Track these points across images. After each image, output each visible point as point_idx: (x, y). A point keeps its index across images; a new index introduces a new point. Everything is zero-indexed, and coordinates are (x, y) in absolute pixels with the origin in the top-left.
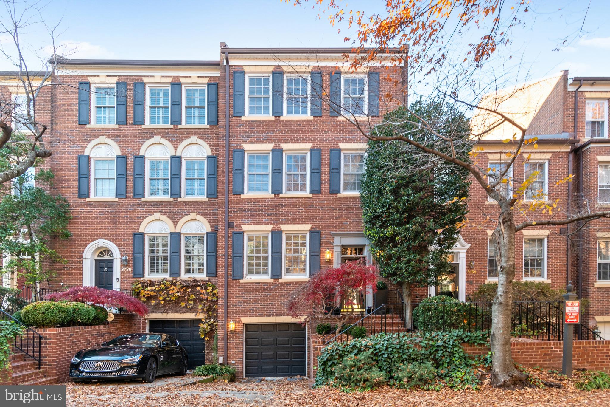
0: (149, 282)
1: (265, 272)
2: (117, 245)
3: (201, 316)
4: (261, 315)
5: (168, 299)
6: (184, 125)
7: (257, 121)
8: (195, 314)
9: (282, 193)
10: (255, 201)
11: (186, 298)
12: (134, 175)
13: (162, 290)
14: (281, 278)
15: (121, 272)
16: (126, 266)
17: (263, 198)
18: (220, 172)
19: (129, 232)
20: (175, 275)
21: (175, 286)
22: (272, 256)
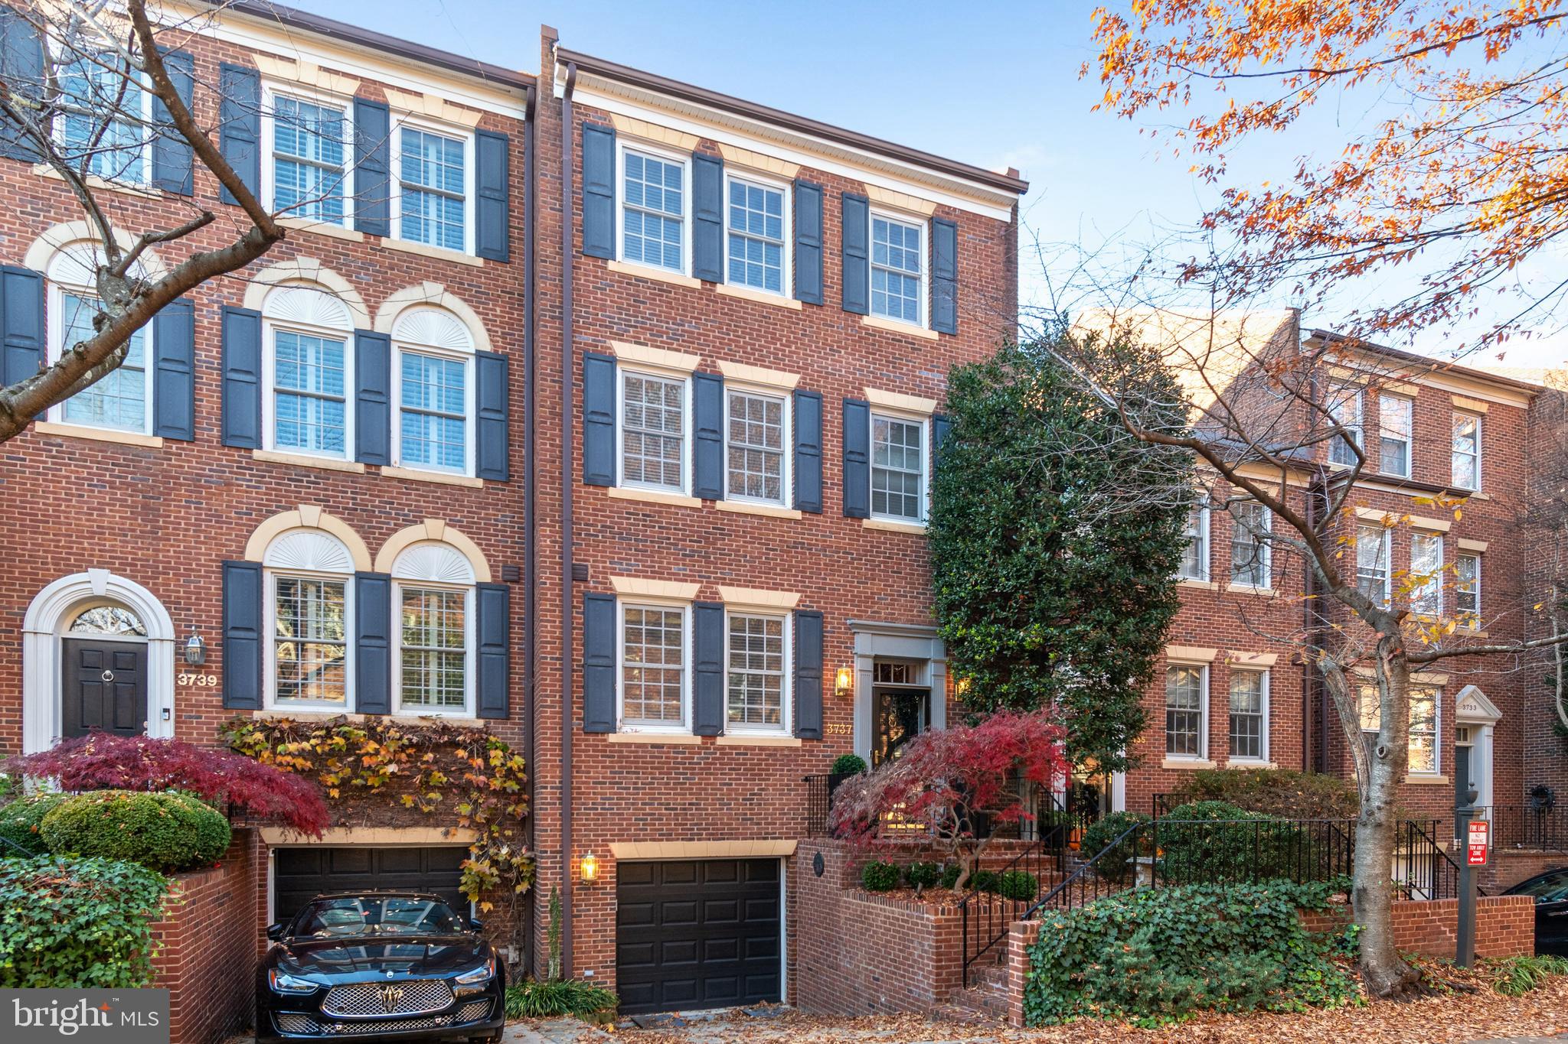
0: (286, 726)
1: (675, 714)
2: (159, 597)
3: (462, 836)
4: (669, 837)
5: (358, 782)
6: (396, 239)
7: (654, 282)
8: (443, 829)
9: (721, 498)
10: (648, 510)
11: (417, 779)
12: (223, 369)
13: (333, 753)
14: (722, 735)
15: (178, 689)
16: (197, 668)
17: (669, 506)
18: (542, 412)
19: (207, 556)
20: (373, 709)
21: (380, 742)
22: (696, 671)
